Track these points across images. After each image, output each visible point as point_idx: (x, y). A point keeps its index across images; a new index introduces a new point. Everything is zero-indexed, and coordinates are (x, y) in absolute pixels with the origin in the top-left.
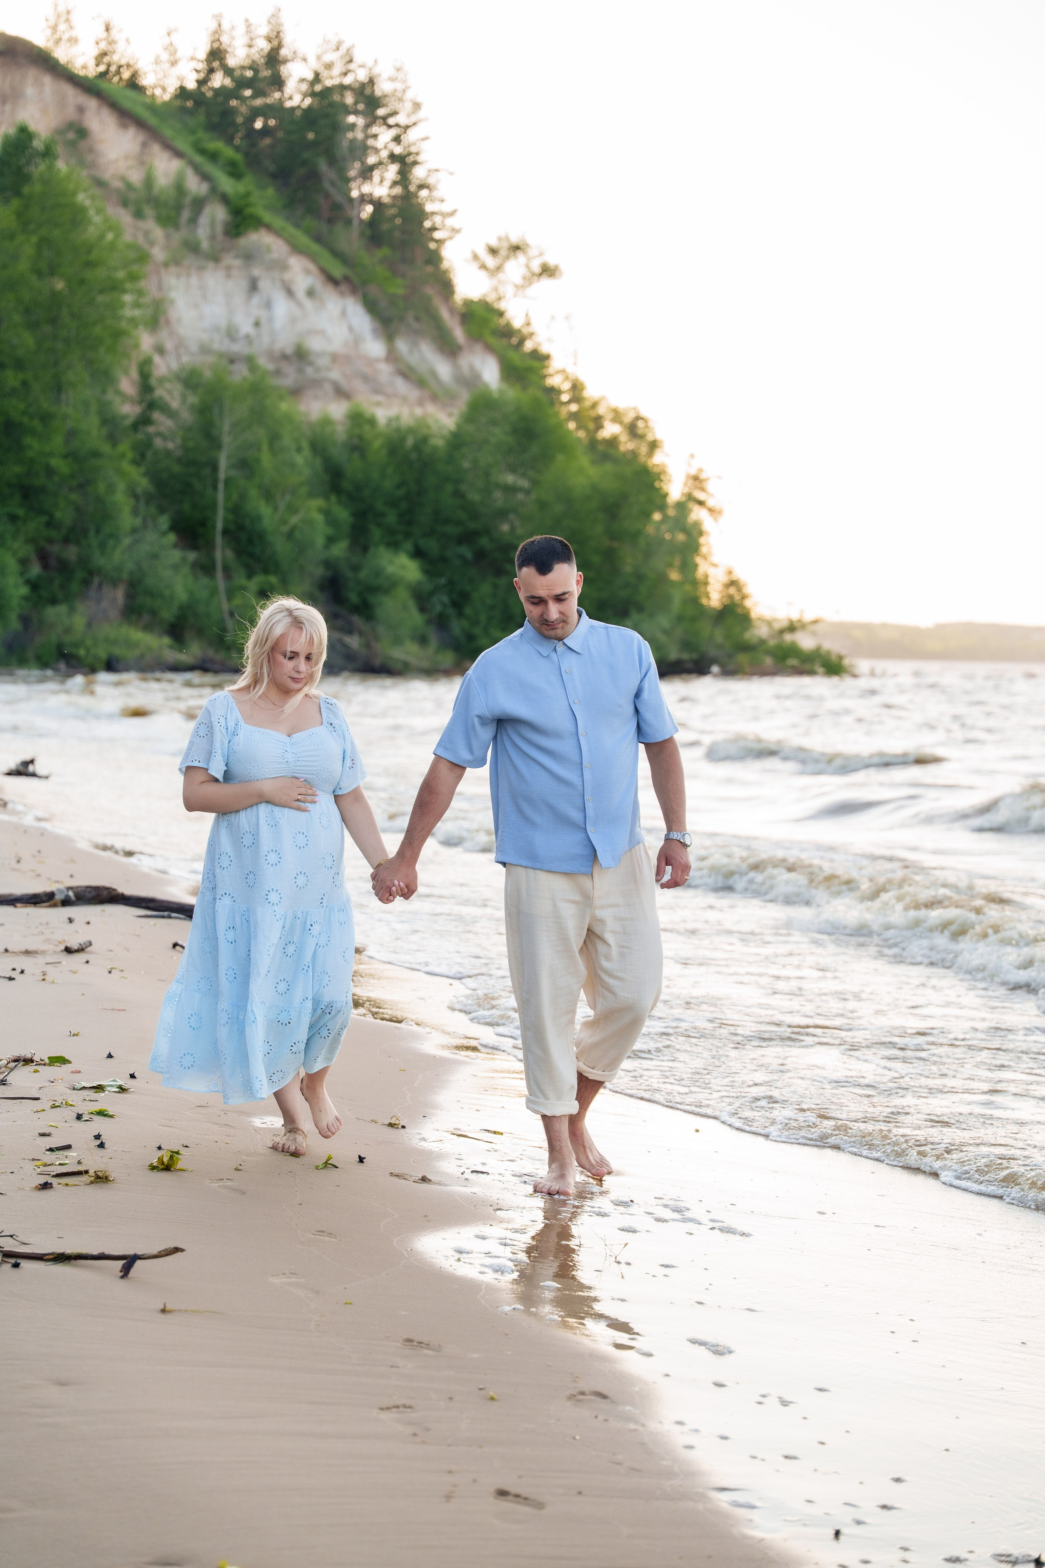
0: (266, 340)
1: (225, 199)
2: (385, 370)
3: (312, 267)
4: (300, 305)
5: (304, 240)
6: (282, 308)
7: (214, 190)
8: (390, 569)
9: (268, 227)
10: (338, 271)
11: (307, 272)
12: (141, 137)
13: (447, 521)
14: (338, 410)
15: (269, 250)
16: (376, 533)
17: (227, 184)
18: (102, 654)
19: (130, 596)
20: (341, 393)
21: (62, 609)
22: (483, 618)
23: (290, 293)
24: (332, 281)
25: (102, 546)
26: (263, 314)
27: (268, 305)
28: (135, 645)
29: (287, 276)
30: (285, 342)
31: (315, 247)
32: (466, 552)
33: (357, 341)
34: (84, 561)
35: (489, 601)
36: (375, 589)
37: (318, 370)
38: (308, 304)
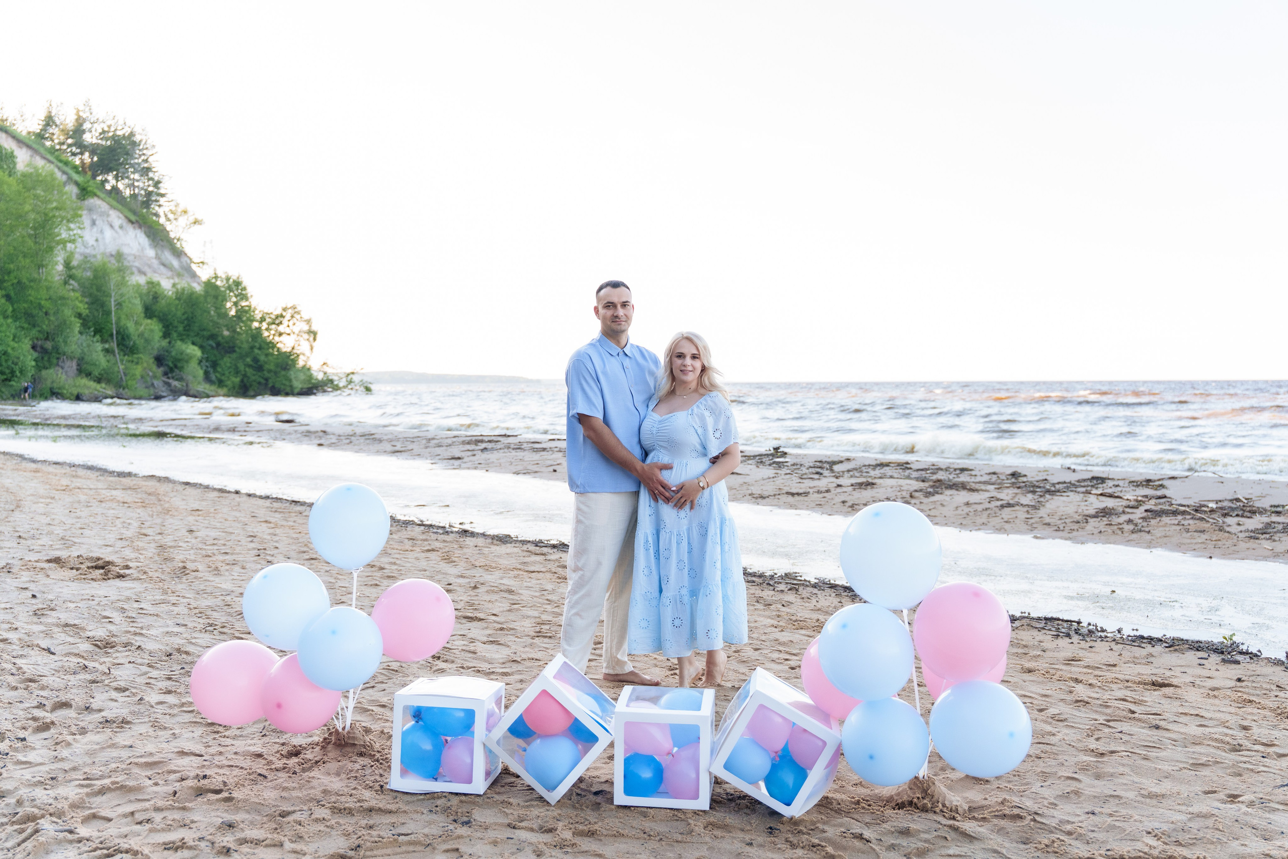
0: (102, 249)
1: (77, 184)
2: (155, 262)
3: (121, 215)
4: (117, 232)
5: (115, 203)
6: (108, 233)
7: (70, 179)
8: (188, 351)
9: (98, 197)
10: (133, 218)
11: (119, 217)
12: (29, 153)
13: (204, 330)
14: (142, 280)
15: (100, 207)
16: (175, 335)
17: (76, 177)
18: (75, 393)
19: (78, 365)
20: (141, 272)
21: (51, 371)
22: (227, 373)
23: (111, 226)
24: (132, 223)
25: (65, 342)
26: (99, 236)
27: (102, 232)
28: (88, 388)
29: (110, 219)
30: (111, 248)
31: (120, 207)
32: (211, 342)
33: (143, 249)
34: (56, 349)
35: (228, 365)
36: (179, 360)
37: (129, 262)
38: (120, 231)
